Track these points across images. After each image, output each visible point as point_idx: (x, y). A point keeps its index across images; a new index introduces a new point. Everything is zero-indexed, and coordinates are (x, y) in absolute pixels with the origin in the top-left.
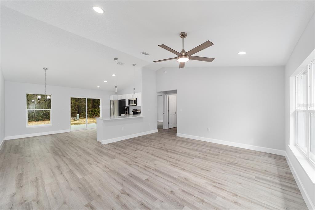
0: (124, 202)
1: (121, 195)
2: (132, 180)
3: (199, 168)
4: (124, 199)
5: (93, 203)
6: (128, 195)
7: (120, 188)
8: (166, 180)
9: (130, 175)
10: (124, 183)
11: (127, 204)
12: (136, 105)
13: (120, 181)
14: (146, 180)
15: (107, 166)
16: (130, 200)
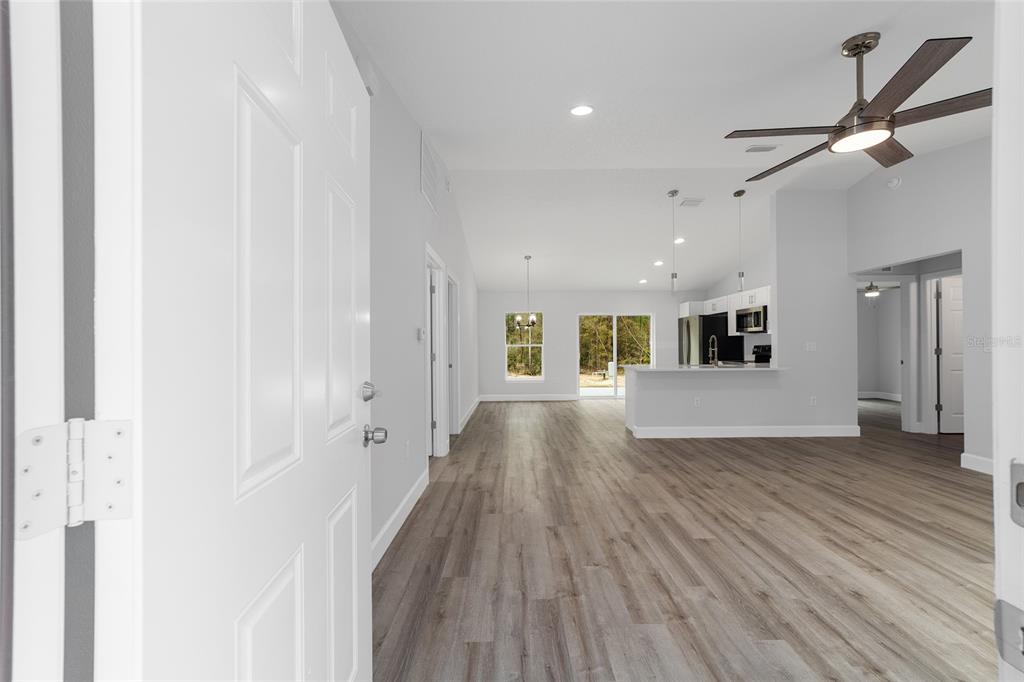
0: (619, 553)
1: (619, 540)
2: (663, 526)
3: (980, 596)
4: (621, 549)
5: (561, 530)
6: (634, 547)
7: (625, 528)
8: (767, 563)
9: (664, 516)
10: (639, 525)
11: (623, 561)
12: (761, 329)
13: (633, 518)
14: (701, 540)
15: (619, 481)
16: (634, 558)
